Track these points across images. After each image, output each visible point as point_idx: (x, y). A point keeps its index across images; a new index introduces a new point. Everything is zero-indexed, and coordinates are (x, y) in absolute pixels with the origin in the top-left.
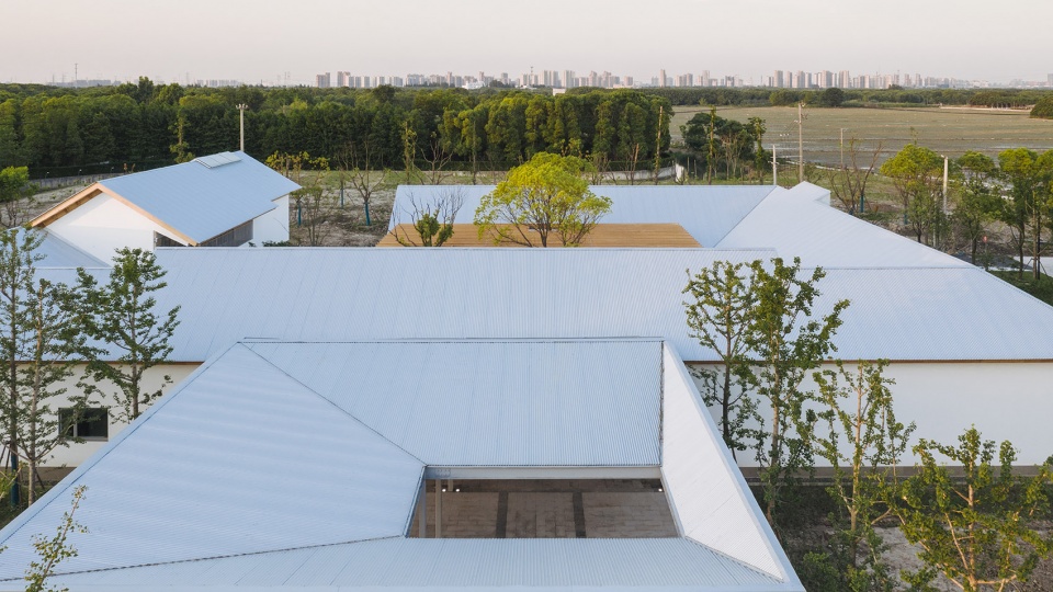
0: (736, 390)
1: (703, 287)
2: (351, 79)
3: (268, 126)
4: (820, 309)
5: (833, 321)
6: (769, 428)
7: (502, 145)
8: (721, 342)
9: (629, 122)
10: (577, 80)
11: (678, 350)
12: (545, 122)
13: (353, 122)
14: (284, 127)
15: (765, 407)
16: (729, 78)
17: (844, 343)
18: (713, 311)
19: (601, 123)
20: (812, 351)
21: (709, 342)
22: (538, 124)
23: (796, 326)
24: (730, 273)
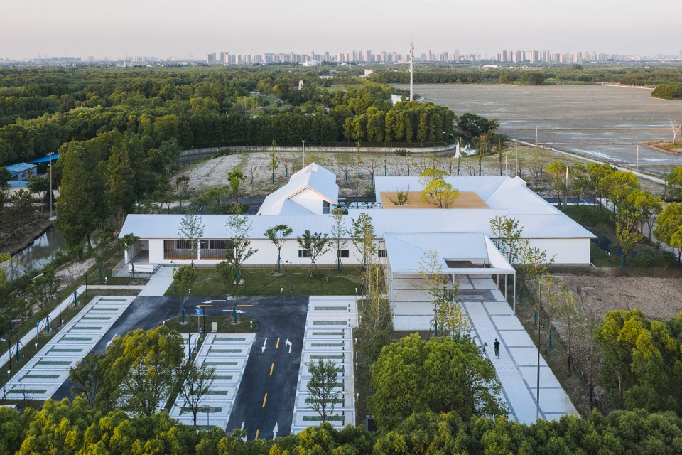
0: (501, 245)
1: (494, 222)
2: (229, 57)
3: (261, 125)
4: (519, 228)
5: (521, 230)
6: (509, 251)
7: (374, 135)
8: (498, 234)
9: (434, 123)
10: (374, 56)
11: (488, 236)
12: (394, 123)
13: (303, 124)
14: (269, 126)
15: (508, 247)
16: (472, 56)
17: (523, 235)
18: (496, 227)
19: (422, 124)
20: (517, 237)
21: (495, 234)
22: (391, 124)
23: (514, 231)
24: (500, 219)
